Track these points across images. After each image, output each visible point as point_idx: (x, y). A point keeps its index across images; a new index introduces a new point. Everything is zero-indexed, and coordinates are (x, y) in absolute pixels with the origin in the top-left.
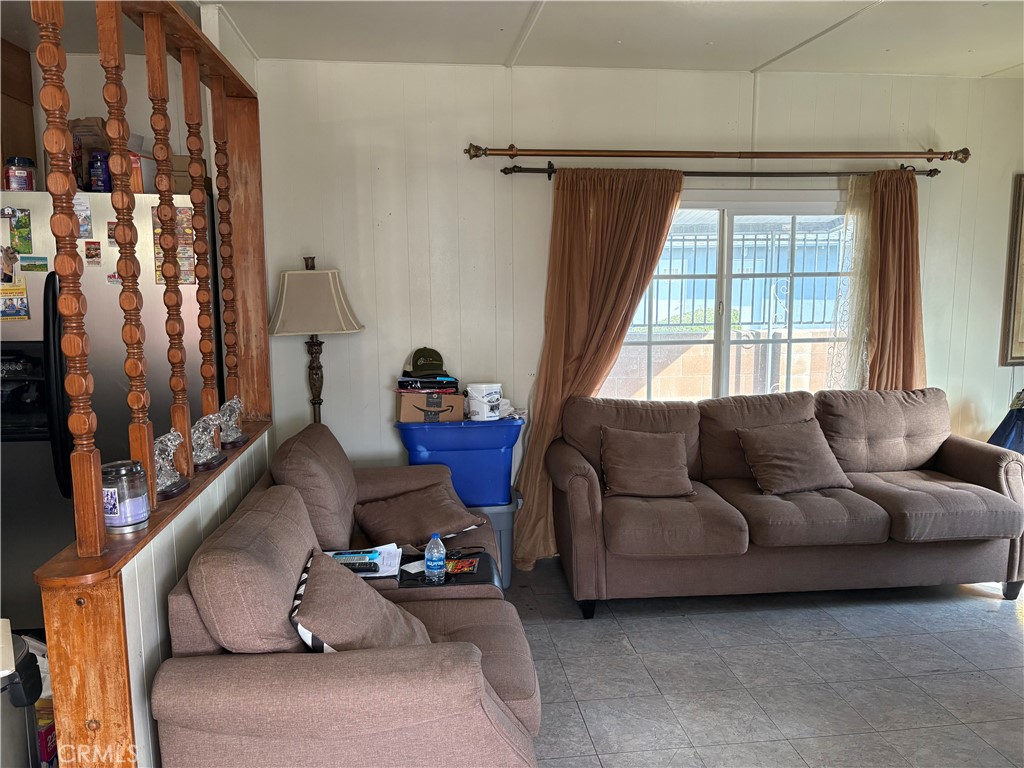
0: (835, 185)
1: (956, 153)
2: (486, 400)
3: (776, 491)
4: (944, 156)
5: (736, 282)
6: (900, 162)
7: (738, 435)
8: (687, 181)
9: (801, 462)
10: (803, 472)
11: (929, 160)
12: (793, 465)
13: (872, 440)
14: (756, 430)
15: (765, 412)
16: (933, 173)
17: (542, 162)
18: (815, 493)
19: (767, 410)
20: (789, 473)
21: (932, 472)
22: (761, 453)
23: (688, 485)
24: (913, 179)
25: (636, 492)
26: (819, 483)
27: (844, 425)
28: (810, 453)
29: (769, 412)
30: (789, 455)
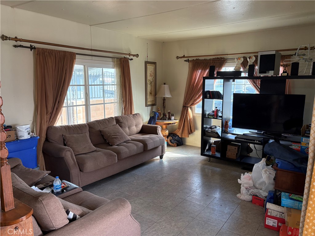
0: (111, 61)
1: (136, 55)
2: (26, 131)
3: (116, 144)
4: (134, 56)
5: (90, 87)
6: (124, 56)
7: (100, 131)
8: (77, 56)
9: (119, 136)
10: (120, 138)
11: (130, 56)
12: (118, 137)
13: (129, 128)
14: (105, 129)
15: (105, 124)
16: (132, 59)
17: (28, 44)
18: (124, 143)
19: (105, 123)
20: (117, 139)
21: (143, 134)
22: (109, 135)
23: (95, 148)
24: (128, 61)
25: (82, 153)
26: (125, 140)
27: (123, 125)
28: (120, 133)
29: (106, 124)
30: (116, 134)
